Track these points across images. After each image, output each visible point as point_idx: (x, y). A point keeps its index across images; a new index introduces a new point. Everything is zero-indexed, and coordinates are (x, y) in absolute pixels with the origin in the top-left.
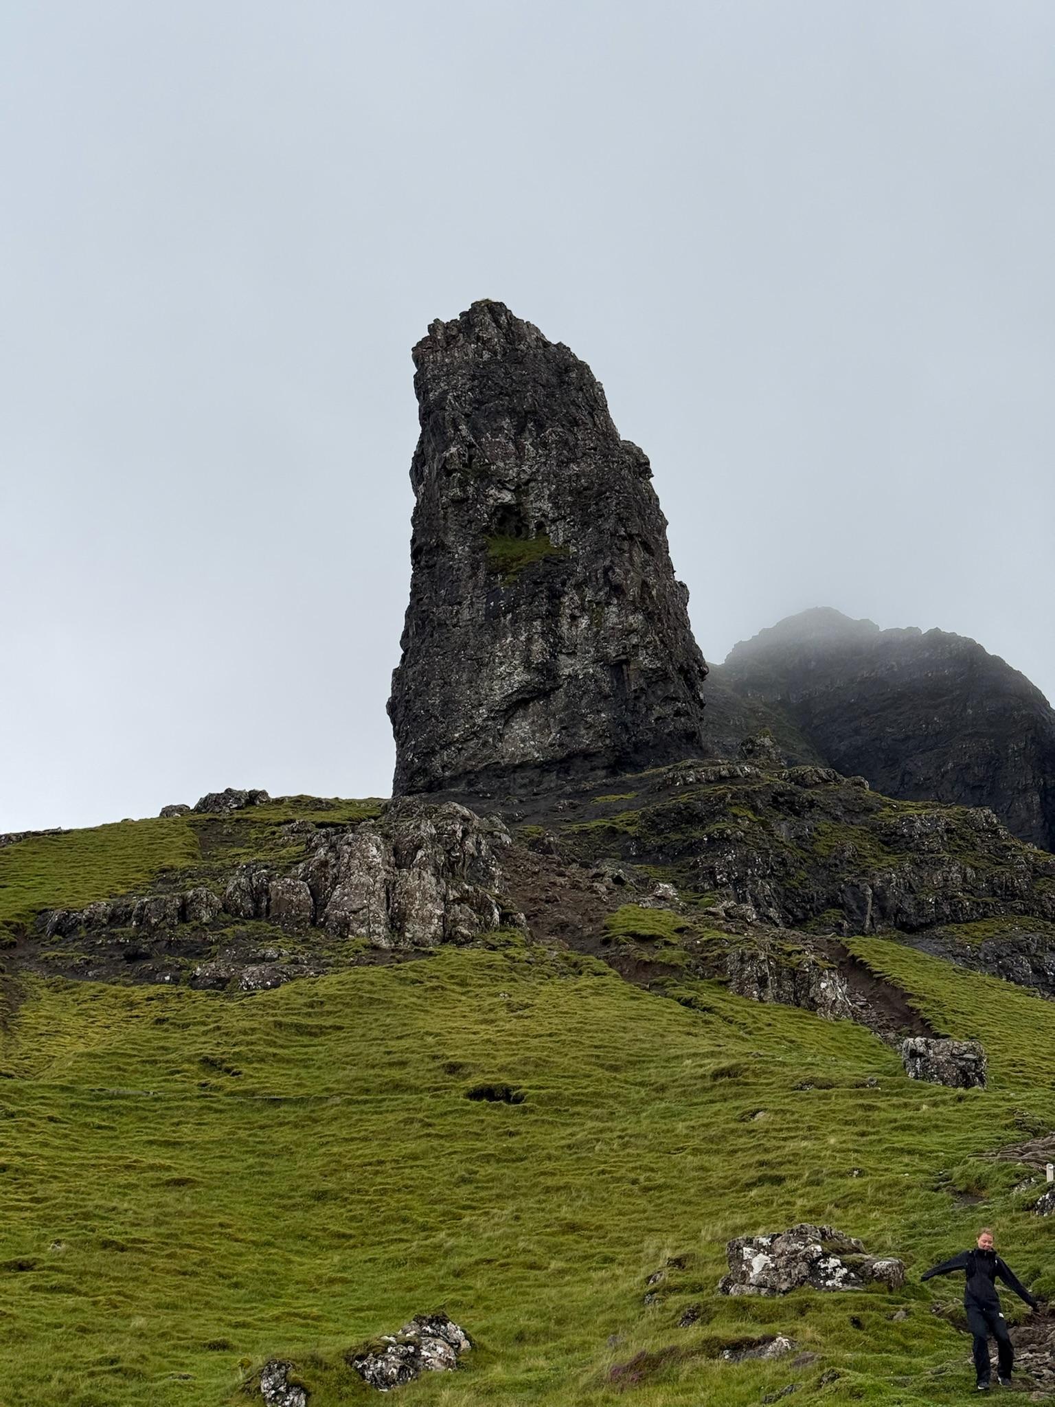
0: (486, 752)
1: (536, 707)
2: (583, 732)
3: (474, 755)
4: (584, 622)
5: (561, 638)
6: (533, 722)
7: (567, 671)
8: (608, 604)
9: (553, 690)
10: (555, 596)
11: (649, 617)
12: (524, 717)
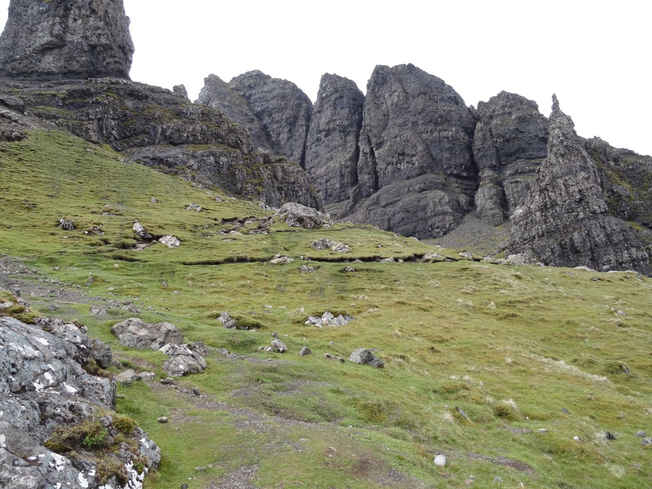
0: (31, 65)
1: (56, 51)
2: (75, 63)
3: (26, 66)
4: (80, 22)
5: (68, 26)
6: (54, 57)
7: (69, 39)
8: (90, 17)
9: (63, 46)
10: (67, 10)
11: (107, 24)
12: (51, 55)
